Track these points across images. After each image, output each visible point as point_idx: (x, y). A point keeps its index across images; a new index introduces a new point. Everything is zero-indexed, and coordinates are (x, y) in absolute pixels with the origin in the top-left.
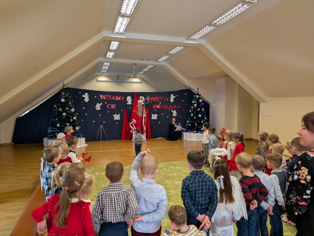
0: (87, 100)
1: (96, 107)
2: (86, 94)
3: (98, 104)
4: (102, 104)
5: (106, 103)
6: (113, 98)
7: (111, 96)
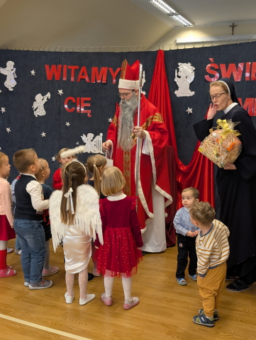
0: (10, 83)
1: (35, 106)
2: (10, 64)
3: (39, 97)
4: (49, 95)
5: (61, 92)
6: (83, 74)
7: (78, 67)
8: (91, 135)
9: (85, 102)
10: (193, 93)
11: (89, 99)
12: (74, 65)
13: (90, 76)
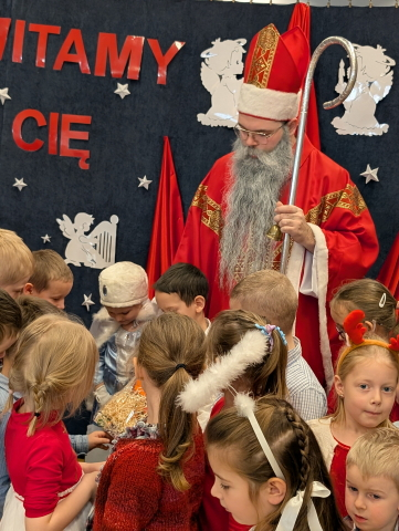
6: (72, 50)
7: (57, 30)
8: (84, 219)
9: (74, 126)
10: (384, 128)
11: (86, 119)
12: (48, 22)
13: (91, 57)
